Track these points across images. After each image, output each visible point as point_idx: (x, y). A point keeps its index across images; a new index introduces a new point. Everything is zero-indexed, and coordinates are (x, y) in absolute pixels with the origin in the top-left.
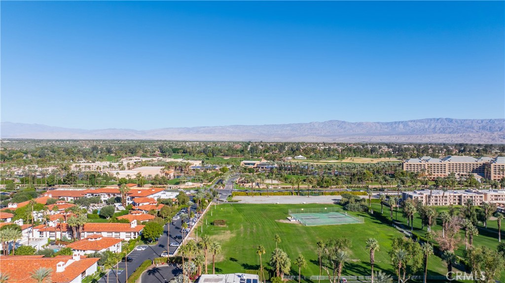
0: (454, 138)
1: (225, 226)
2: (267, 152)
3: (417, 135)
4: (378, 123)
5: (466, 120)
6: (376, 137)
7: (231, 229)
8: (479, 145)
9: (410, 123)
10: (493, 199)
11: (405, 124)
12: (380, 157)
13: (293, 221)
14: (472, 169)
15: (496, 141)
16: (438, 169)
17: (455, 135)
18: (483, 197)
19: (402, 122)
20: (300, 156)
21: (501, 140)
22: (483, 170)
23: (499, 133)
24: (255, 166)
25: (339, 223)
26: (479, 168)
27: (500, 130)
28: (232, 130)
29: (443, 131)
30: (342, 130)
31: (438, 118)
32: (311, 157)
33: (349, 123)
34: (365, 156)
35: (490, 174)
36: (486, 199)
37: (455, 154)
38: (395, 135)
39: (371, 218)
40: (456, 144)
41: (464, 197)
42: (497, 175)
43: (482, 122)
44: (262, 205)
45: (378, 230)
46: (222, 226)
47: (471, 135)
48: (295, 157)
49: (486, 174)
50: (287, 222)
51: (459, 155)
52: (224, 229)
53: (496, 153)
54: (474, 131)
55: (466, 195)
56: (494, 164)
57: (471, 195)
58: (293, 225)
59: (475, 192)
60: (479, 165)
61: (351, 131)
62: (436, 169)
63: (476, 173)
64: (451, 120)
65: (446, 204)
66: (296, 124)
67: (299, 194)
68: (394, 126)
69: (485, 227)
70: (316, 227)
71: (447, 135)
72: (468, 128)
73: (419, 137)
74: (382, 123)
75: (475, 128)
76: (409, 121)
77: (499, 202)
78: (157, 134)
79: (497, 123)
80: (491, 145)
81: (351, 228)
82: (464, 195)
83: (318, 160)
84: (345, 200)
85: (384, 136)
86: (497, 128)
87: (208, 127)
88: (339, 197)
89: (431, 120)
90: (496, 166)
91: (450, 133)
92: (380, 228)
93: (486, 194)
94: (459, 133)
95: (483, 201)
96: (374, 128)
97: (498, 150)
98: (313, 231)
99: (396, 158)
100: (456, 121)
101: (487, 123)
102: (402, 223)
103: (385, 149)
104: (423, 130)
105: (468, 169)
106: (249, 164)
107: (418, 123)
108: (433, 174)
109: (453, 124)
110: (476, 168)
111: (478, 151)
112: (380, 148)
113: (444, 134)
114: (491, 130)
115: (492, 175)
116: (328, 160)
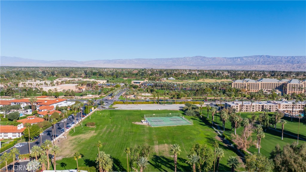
0: (270, 67)
1: (94, 127)
2: (152, 75)
3: (248, 65)
4: (225, 58)
5: (278, 57)
6: (223, 66)
7: (96, 130)
8: (284, 72)
9: (244, 58)
10: (284, 108)
11: (241, 58)
12: (221, 79)
13: (144, 123)
14: (275, 87)
15: (295, 70)
16: (254, 86)
17: (271, 66)
18: (278, 106)
19: (240, 58)
20: (172, 78)
21: (298, 69)
22: (282, 88)
23: (297, 65)
24: (141, 84)
25: (175, 124)
26: (280, 86)
27: (298, 63)
28: (136, 61)
29: (264, 63)
30: (203, 62)
31: (261, 55)
32: (178, 78)
33: (208, 58)
34: (212, 78)
35: (286, 90)
36: (280, 107)
37: (268, 77)
38: (235, 65)
39: (200, 121)
40: (270, 71)
41: (266, 106)
42: (291, 91)
43: (288, 58)
44: (130, 111)
45: (201, 130)
46: (92, 127)
47: (280, 65)
48: (169, 78)
49: (283, 90)
50: (140, 123)
51: (270, 78)
52: (92, 129)
53: (293, 77)
54: (282, 63)
55: (267, 105)
56: (289, 84)
57: (270, 105)
58: (143, 126)
59: (273, 103)
60: (280, 85)
61: (209, 63)
62: (253, 87)
63: (278, 89)
64: (269, 57)
65: (254, 111)
66: (175, 58)
67: (158, 103)
68: (235, 60)
69: (275, 128)
70: (158, 128)
71: (266, 66)
72: (279, 61)
73: (249, 67)
74: (228, 58)
75: (283, 62)
76: (244, 57)
77: (288, 109)
78: (90, 64)
79: (296, 58)
80: (291, 72)
81: (182, 128)
82: (265, 105)
83: (182, 80)
84: (187, 107)
85: (228, 66)
86: (296, 62)
87: (122, 60)
88: (183, 105)
89: (257, 56)
90: (290, 85)
91: (268, 64)
92: (203, 128)
93: (280, 104)
94: (273, 64)
95: (278, 109)
96: (223, 61)
97: (294, 75)
98: (154, 131)
99: (232, 79)
100: (272, 57)
101: (290, 58)
102: (219, 125)
103: (226, 73)
104: (252, 62)
105: (273, 87)
106: (137, 83)
107: (249, 58)
108: (251, 90)
109: (270, 59)
110: (278, 86)
111: (282, 76)
112: (223, 73)
113: (264, 65)
114: (292, 63)
115: (288, 91)
116: (189, 80)
